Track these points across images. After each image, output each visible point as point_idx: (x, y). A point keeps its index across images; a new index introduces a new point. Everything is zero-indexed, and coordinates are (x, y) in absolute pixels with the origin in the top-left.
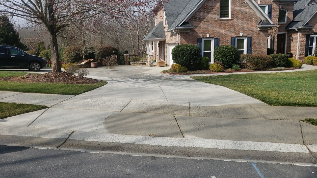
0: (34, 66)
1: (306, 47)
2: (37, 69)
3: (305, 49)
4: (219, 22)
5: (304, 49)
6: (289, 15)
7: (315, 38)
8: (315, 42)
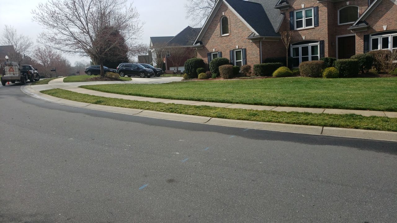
0: (141, 74)
1: (364, 52)
2: (143, 76)
4: (220, 38)
6: (361, 11)
7: (380, 38)
8: (380, 44)
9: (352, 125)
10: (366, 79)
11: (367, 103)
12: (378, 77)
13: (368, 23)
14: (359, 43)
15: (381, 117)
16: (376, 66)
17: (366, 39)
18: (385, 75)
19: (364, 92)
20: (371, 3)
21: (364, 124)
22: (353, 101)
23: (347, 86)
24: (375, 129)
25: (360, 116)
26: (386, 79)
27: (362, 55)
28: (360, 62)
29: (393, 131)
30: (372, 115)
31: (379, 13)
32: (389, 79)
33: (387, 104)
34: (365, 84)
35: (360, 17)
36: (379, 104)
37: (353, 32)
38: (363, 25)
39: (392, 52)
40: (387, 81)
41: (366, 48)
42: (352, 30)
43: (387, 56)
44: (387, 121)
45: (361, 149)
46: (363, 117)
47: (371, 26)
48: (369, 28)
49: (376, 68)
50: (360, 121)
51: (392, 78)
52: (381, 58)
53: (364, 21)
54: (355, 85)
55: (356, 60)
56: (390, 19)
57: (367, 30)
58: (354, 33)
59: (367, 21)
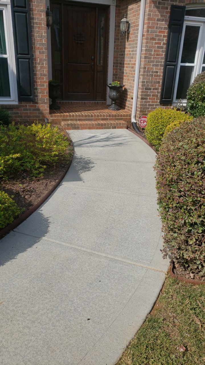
1: (166, 66)
3: (164, 73)
5: (161, 73)
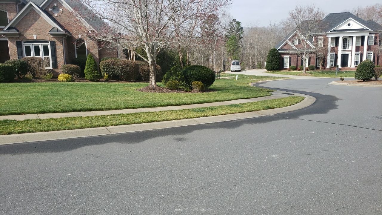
6: (10, 17)
7: (32, 46)
8: (33, 52)
9: (6, 131)
10: (22, 84)
11: (22, 107)
12: (34, 82)
13: (19, 30)
14: (12, 49)
15: (34, 120)
16: (31, 71)
17: (19, 45)
18: (40, 80)
19: (20, 97)
20: (20, 11)
21: (18, 129)
22: (8, 106)
23: (2, 92)
24: (28, 132)
25: (14, 121)
26: (40, 84)
27: (17, 60)
28: (15, 67)
29: (45, 131)
30: (26, 119)
31: (28, 22)
32: (43, 84)
33: (40, 107)
34: (21, 89)
35: (10, 22)
36: (34, 108)
37: (4, 37)
38: (14, 31)
39: (44, 59)
40: (42, 86)
41: (20, 55)
42: (4, 34)
43: (39, 63)
44: (39, 123)
45: (14, 154)
46: (17, 121)
47: (22, 33)
48: (20, 35)
49: (32, 74)
50: (14, 126)
51: (45, 83)
52: (35, 65)
53: (15, 27)
54: (11, 90)
55: (10, 65)
56: (38, 29)
57: (18, 37)
58: (6, 38)
59: (18, 28)
